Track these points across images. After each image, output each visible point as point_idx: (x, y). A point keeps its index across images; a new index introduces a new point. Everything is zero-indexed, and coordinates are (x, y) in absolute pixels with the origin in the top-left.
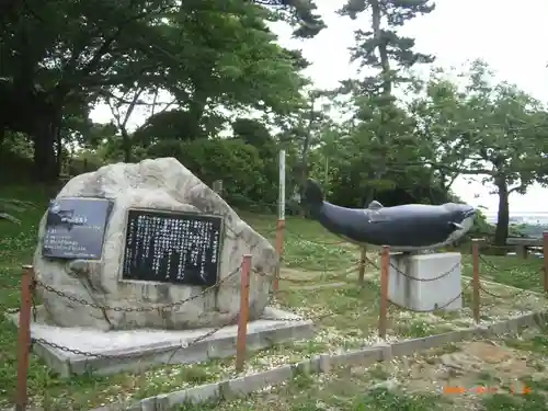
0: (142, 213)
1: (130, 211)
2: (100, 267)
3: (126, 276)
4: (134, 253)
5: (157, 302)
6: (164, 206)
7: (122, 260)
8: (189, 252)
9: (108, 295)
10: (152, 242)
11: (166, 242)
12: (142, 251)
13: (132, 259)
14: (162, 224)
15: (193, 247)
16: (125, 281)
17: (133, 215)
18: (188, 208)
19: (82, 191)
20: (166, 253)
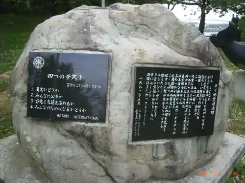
0: (150, 70)
1: (138, 68)
2: (106, 131)
3: (135, 138)
4: (142, 114)
5: (166, 157)
6: (173, 61)
7: (131, 122)
8: (193, 107)
9: (114, 158)
10: (160, 100)
11: (173, 98)
12: (150, 111)
13: (141, 120)
14: (169, 80)
15: (197, 101)
16: (135, 143)
17: (141, 72)
18: (194, 62)
19: (69, 41)
20: (173, 110)
